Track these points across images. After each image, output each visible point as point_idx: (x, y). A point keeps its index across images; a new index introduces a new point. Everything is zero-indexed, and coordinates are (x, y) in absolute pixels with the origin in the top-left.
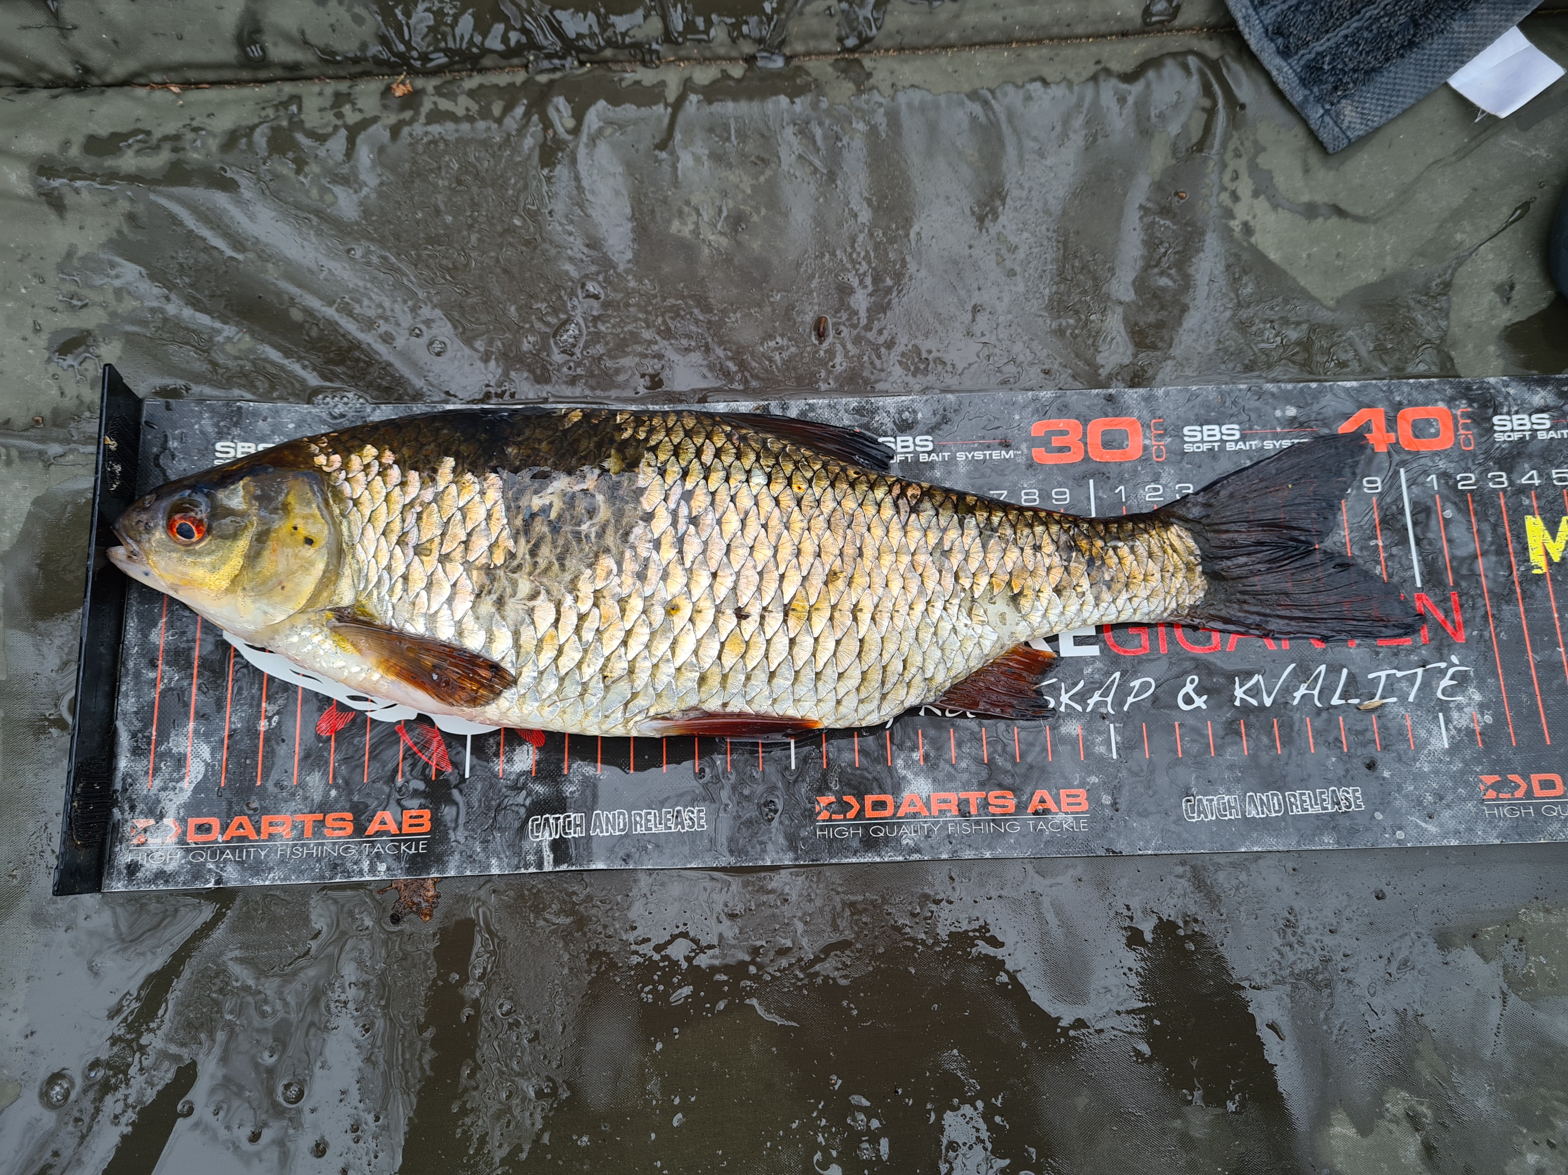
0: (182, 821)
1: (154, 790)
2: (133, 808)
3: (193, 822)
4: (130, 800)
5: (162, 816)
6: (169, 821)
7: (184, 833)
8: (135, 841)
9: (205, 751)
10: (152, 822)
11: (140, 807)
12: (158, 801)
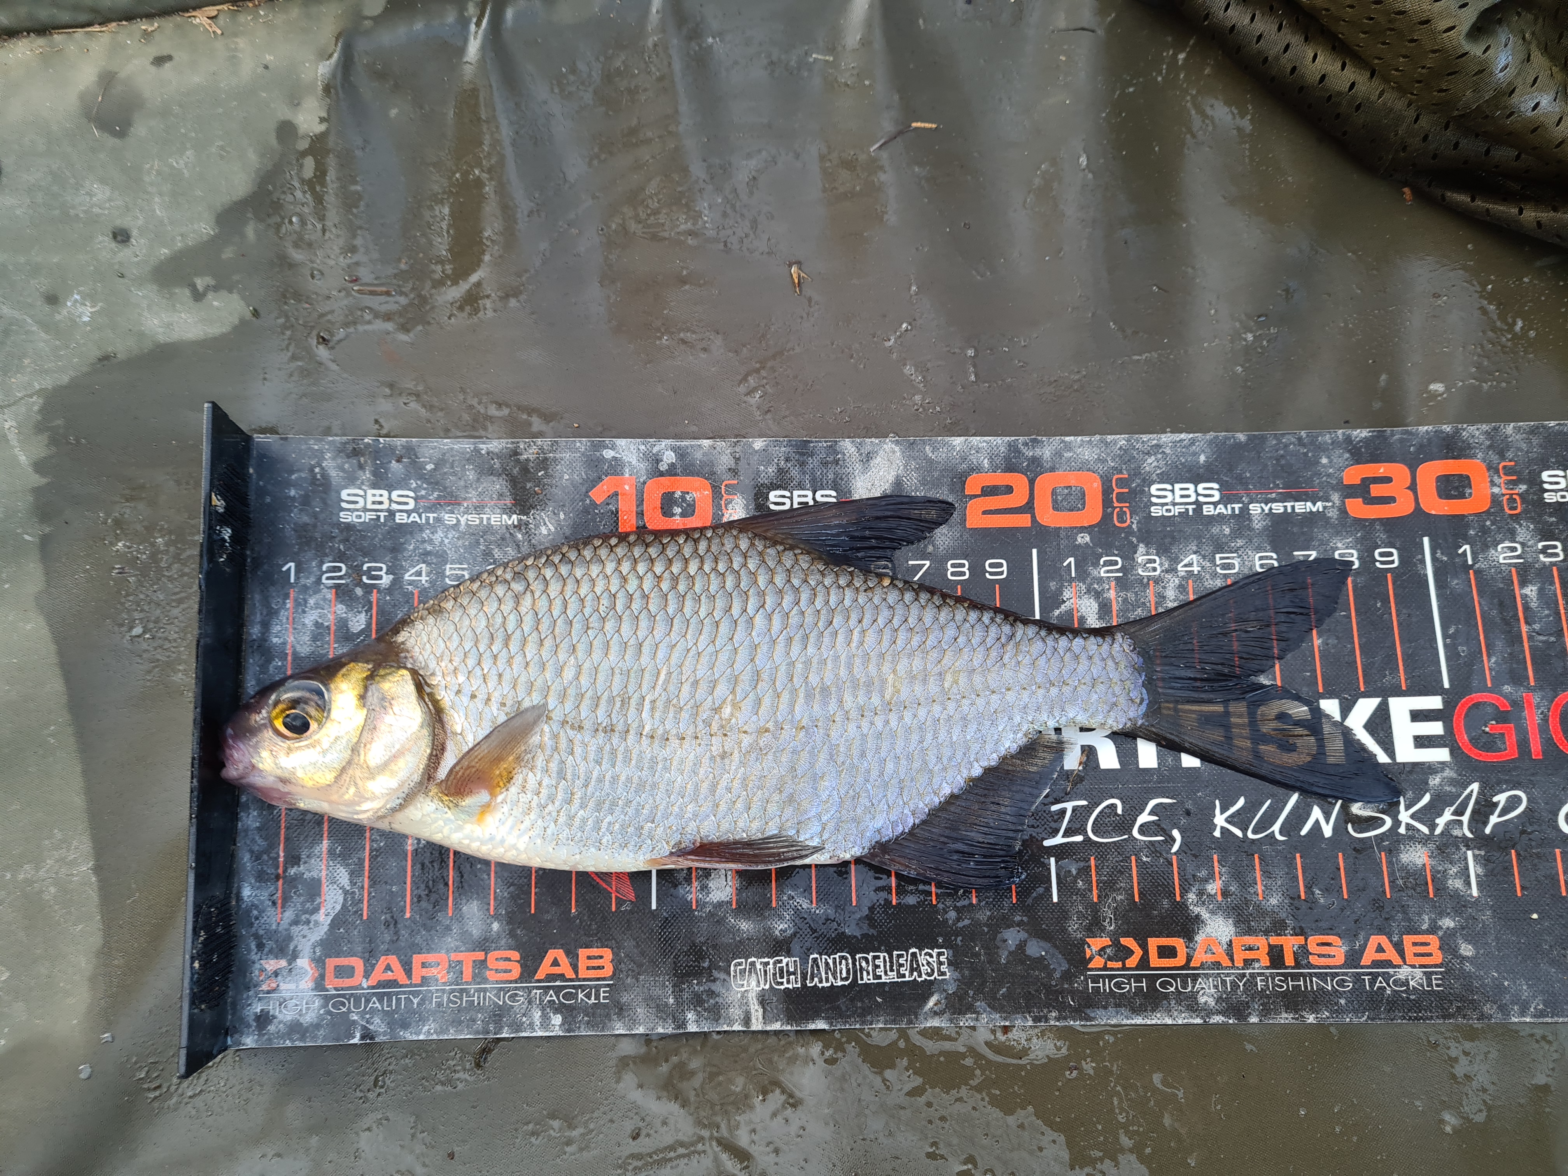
0: (319, 962)
1: (284, 924)
2: (260, 946)
3: (332, 963)
4: (257, 936)
5: (294, 956)
6: (303, 963)
7: (322, 977)
8: (264, 987)
9: (343, 876)
10: (283, 963)
11: (269, 944)
12: (289, 938)
